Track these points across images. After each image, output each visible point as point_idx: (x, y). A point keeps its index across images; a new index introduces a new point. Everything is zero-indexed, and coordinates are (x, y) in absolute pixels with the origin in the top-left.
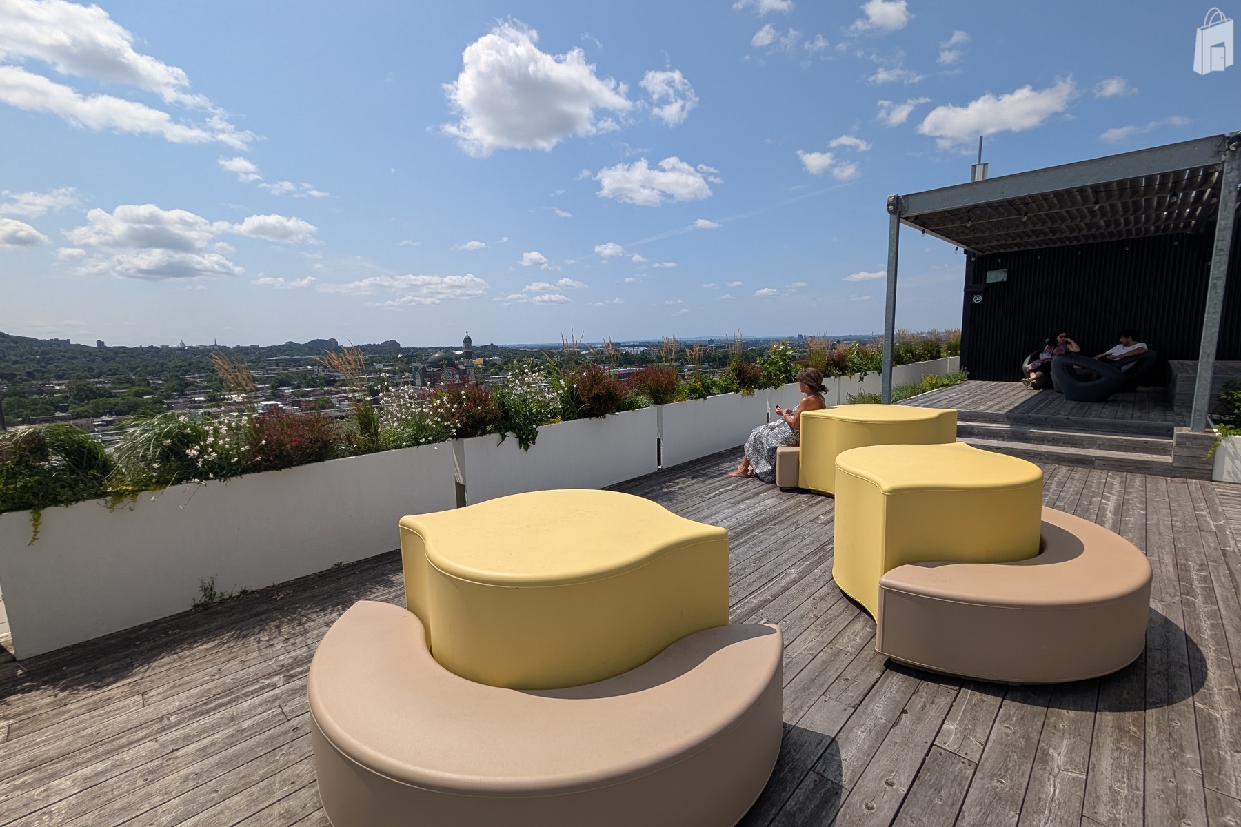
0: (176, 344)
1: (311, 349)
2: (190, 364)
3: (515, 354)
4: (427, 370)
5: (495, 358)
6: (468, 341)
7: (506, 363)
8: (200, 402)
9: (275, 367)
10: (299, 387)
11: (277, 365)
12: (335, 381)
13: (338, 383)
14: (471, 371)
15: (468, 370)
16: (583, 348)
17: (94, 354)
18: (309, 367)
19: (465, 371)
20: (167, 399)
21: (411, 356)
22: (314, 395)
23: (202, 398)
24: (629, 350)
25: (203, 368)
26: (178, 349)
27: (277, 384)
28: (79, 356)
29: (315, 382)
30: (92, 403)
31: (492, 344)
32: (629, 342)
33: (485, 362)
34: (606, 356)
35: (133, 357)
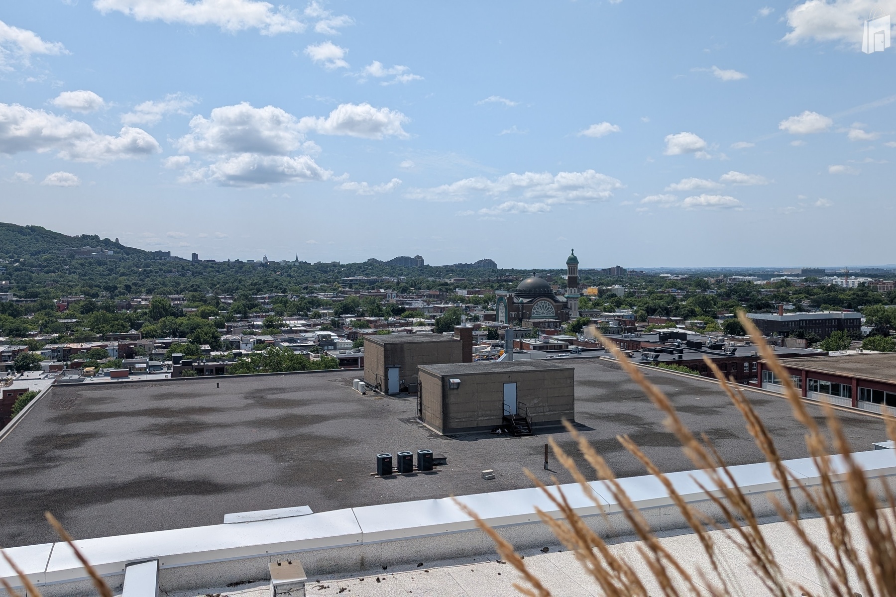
0: (259, 259)
1: (393, 268)
2: (266, 282)
3: (650, 282)
4: (515, 300)
5: (617, 287)
6: (573, 261)
7: (630, 295)
8: (258, 327)
9: (347, 289)
10: (363, 315)
11: (350, 288)
12: (404, 310)
13: (406, 313)
14: (575, 305)
15: (569, 302)
16: (759, 275)
17: (186, 268)
18: (382, 291)
19: (565, 305)
20: (228, 321)
21: (505, 281)
22: (376, 327)
23: (260, 323)
24: (839, 281)
25: (276, 287)
26: (261, 264)
27: (340, 310)
28: (173, 270)
29: (380, 310)
30: (161, 323)
31: (618, 267)
32: (839, 269)
33: (601, 292)
34: (794, 289)
35: (218, 271)
